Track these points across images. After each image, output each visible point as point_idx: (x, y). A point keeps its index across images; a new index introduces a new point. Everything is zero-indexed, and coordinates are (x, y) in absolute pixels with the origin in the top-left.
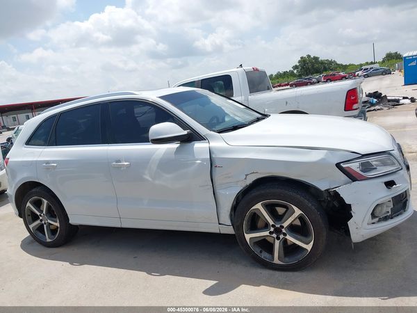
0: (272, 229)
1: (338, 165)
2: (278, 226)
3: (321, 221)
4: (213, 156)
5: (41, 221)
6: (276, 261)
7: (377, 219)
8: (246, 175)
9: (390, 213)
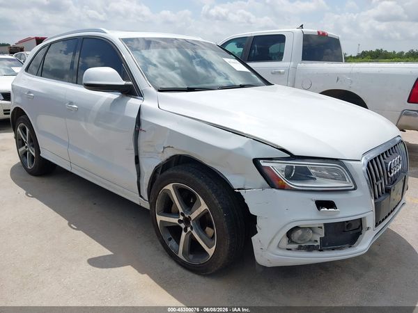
0: (181, 218)
1: (256, 161)
2: (187, 216)
3: (225, 225)
4: (142, 117)
5: (26, 147)
6: (180, 255)
7: (296, 246)
8: (164, 148)
9: (319, 243)
